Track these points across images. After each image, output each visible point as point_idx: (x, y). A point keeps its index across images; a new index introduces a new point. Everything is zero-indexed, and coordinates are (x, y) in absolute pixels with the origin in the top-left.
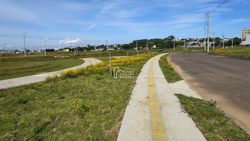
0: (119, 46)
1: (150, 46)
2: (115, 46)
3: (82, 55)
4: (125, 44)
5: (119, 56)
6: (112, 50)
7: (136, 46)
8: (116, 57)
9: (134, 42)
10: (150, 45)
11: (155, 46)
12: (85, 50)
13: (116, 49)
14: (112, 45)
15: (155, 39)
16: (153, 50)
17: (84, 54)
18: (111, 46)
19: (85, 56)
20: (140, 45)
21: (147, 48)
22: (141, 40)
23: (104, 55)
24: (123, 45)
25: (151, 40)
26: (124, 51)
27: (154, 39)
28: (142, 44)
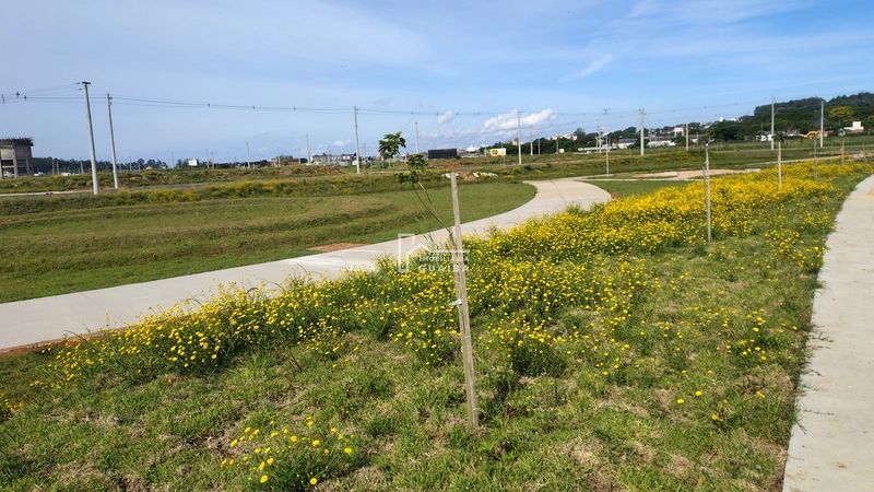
0: (694, 129)
1: (835, 126)
2: (677, 130)
3: (542, 169)
4: (721, 120)
5: (688, 168)
6: (666, 145)
7: (767, 129)
8: (674, 173)
9: (763, 114)
10: (836, 119)
11: (857, 126)
12: (562, 151)
13: (680, 139)
14: (666, 129)
15: (860, 96)
16: (849, 140)
17: (550, 166)
18: (664, 133)
19: (550, 173)
20: (786, 122)
21: (822, 134)
22: (791, 103)
23: (625, 168)
24: (714, 125)
25: (839, 101)
26: (717, 147)
27: (853, 97)
28: (797, 117)
